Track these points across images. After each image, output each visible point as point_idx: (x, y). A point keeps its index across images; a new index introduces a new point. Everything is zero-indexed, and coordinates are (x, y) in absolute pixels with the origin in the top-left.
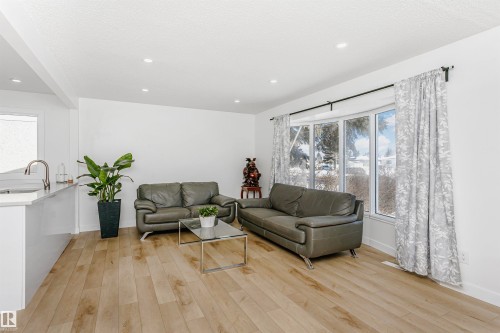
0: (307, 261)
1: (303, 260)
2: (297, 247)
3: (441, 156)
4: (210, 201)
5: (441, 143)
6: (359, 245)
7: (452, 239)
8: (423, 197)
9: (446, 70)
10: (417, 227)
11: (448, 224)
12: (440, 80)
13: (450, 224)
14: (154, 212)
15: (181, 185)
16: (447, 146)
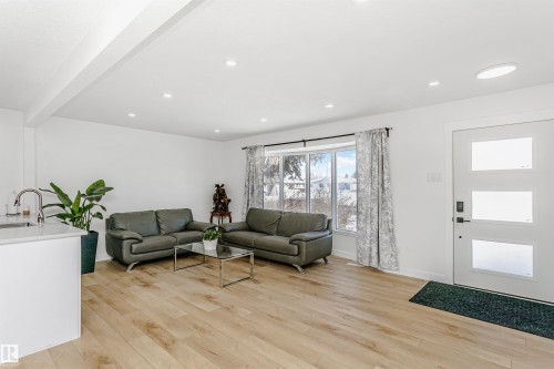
0: (299, 268)
1: (296, 268)
2: (291, 259)
3: (386, 186)
4: (187, 228)
5: (385, 177)
6: (329, 254)
7: (393, 239)
8: (375, 214)
9: (387, 129)
10: (371, 234)
11: (389, 231)
12: (384, 136)
13: (391, 231)
14: (141, 241)
15: (156, 213)
16: (389, 180)
